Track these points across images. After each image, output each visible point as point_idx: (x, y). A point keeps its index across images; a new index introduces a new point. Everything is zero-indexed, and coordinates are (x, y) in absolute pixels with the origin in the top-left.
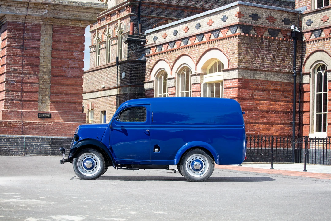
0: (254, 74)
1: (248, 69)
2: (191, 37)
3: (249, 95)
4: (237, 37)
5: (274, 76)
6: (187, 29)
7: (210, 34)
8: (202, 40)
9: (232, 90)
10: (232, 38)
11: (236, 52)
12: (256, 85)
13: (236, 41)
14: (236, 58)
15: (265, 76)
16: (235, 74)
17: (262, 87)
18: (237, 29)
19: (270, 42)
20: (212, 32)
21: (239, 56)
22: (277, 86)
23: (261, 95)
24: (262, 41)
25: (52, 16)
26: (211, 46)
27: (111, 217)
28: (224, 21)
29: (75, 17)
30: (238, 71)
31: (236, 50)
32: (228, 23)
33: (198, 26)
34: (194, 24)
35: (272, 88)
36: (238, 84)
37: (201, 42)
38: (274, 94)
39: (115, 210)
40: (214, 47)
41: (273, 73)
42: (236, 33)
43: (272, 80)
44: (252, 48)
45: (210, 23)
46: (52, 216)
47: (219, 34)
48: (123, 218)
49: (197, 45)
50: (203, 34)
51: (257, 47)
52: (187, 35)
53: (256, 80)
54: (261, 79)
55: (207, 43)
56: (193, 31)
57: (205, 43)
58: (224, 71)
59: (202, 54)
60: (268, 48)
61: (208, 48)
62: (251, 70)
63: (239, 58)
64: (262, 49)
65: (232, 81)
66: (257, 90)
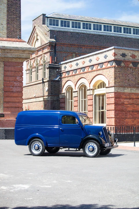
0: (124, 89)
1: (120, 87)
2: (86, 67)
3: (121, 102)
4: (114, 68)
5: (136, 90)
6: (84, 62)
7: (97, 65)
8: (93, 69)
9: (111, 99)
10: (111, 68)
11: (113, 76)
12: (125, 96)
13: (113, 70)
14: (113, 80)
15: (131, 90)
16: (112, 90)
17: (129, 97)
18: (113, 63)
19: (133, 70)
20: (99, 64)
21: (115, 79)
22: (138, 96)
23: (128, 102)
24: (128, 70)
25: (3, 56)
26: (98, 72)
27: (44, 185)
28: (106, 58)
29: (17, 56)
30: (115, 88)
31: (113, 75)
32: (108, 59)
33: (91, 61)
34: (88, 59)
35: (135, 97)
36: (115, 95)
37: (92, 70)
38: (136, 101)
39: (45, 180)
40: (100, 73)
41: (135, 88)
42: (113, 65)
43: (134, 92)
44: (122, 74)
45: (98, 59)
46: (13, 185)
47: (103, 65)
48: (50, 185)
49: (90, 72)
50: (93, 65)
51: (125, 73)
52: (84, 66)
53: (125, 93)
54: (128, 92)
55: (96, 71)
56: (87, 64)
57: (95, 71)
58: (106, 88)
59: (93, 77)
60: (132, 73)
61: (96, 74)
62: (122, 87)
63: (115, 80)
64: (128, 74)
65: (111, 93)
66: (126, 98)
